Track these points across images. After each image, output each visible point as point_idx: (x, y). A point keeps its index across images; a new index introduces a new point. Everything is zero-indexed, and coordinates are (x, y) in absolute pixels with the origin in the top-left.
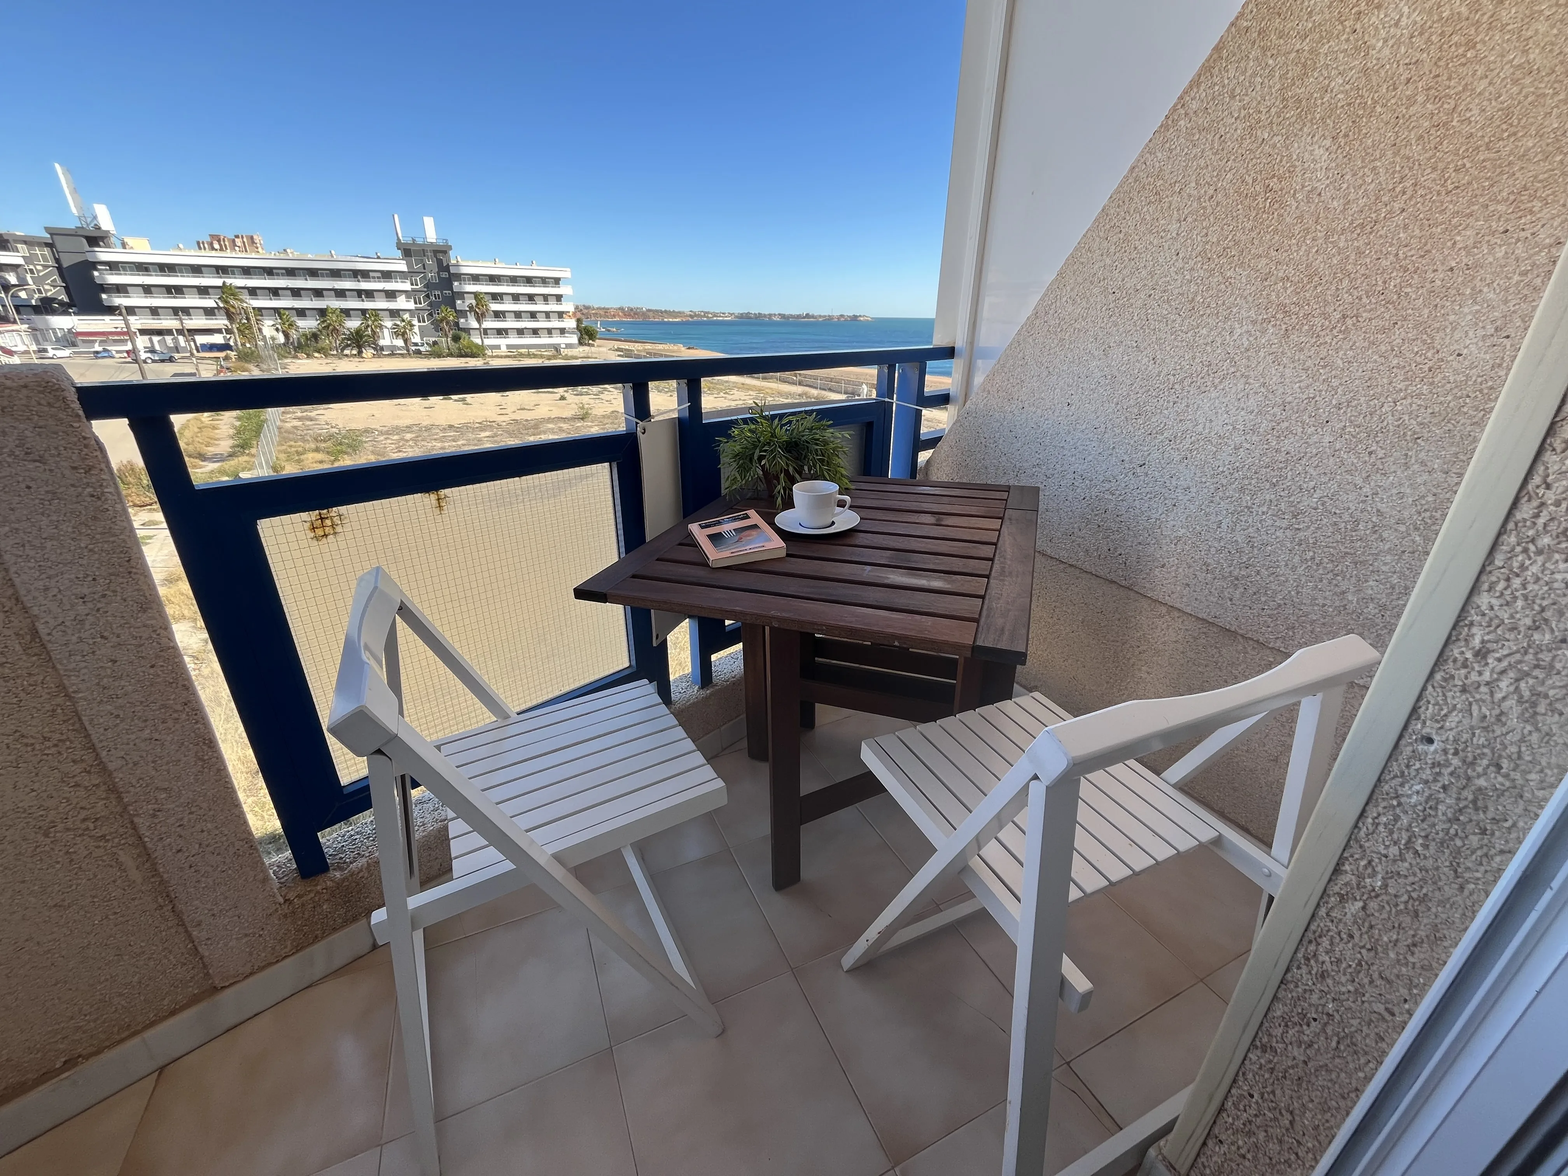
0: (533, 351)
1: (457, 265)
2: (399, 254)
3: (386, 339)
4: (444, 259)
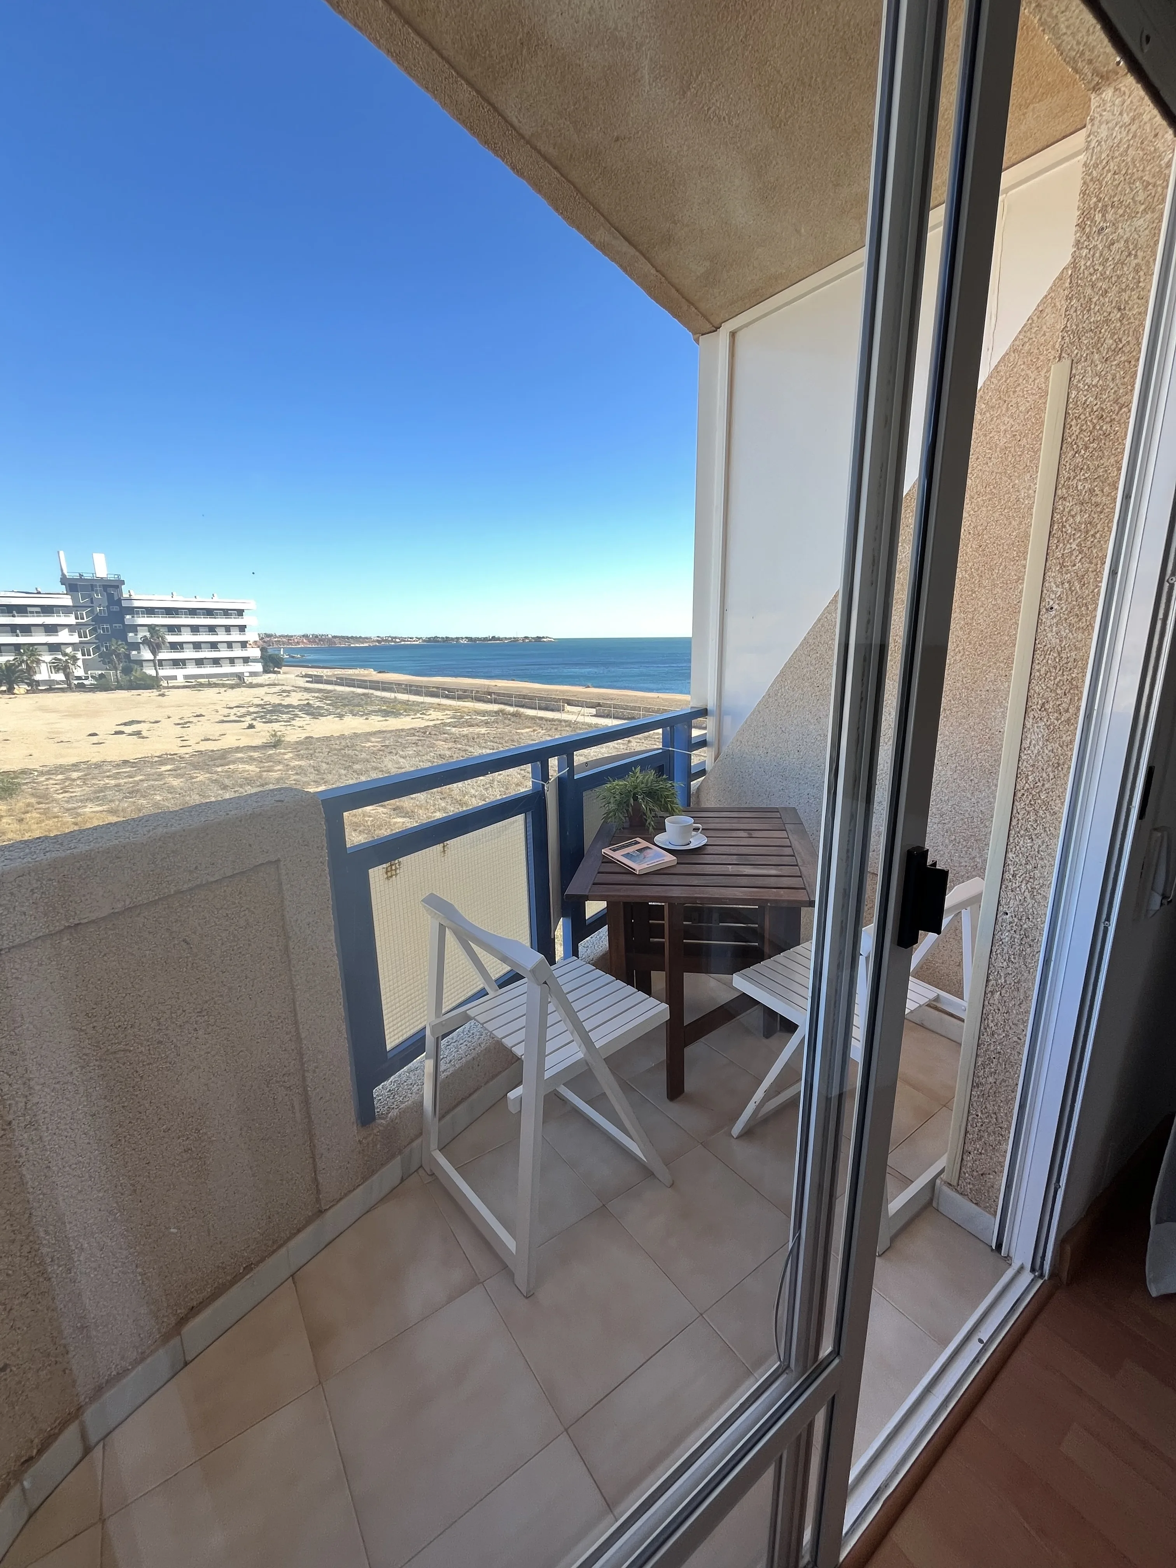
0: (214, 680)
1: (130, 599)
2: (63, 589)
3: (43, 674)
4: (116, 594)
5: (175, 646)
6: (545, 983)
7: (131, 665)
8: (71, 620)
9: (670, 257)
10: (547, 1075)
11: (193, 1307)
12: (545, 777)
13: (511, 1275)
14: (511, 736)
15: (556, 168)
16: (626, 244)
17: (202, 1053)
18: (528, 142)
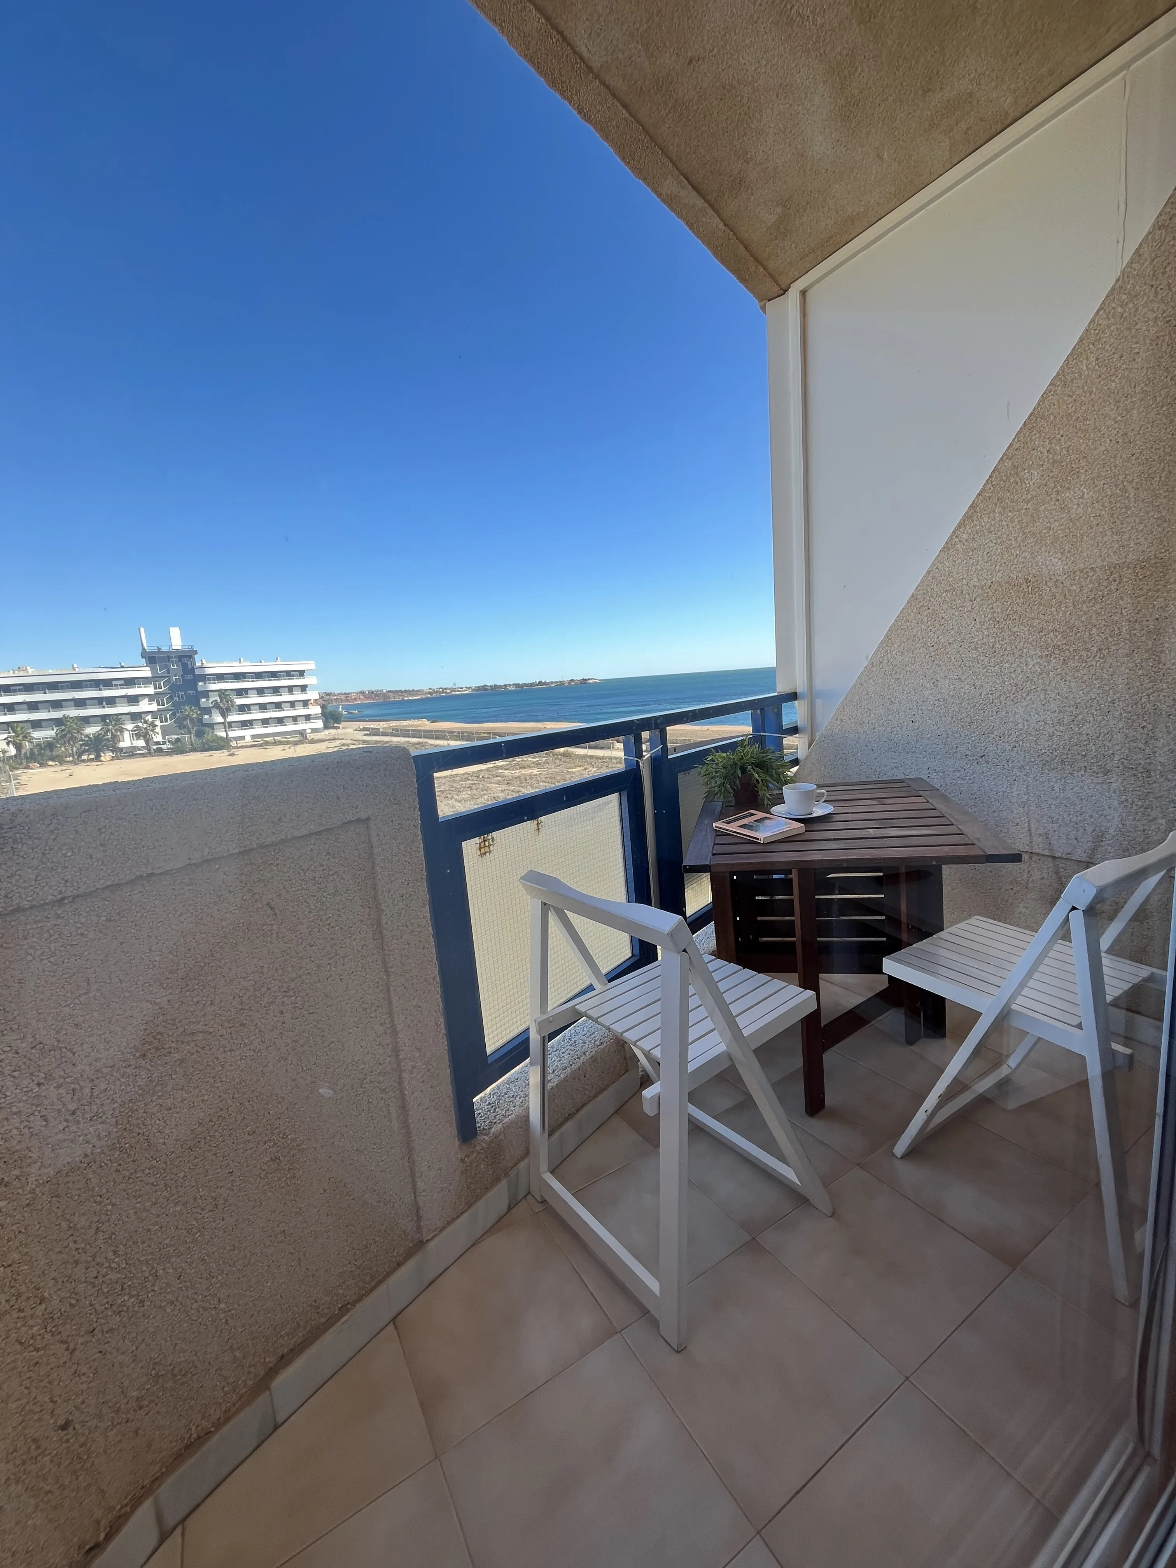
0: (279, 738)
1: (202, 667)
2: (144, 662)
3: (126, 742)
4: (189, 663)
5: (243, 709)
6: (685, 951)
7: (203, 728)
8: (150, 690)
9: (739, 206)
10: (691, 1067)
11: (283, 1356)
12: (640, 755)
13: (655, 1323)
14: (562, 775)
15: (625, 106)
16: (694, 193)
17: (289, 1041)
18: (597, 76)
